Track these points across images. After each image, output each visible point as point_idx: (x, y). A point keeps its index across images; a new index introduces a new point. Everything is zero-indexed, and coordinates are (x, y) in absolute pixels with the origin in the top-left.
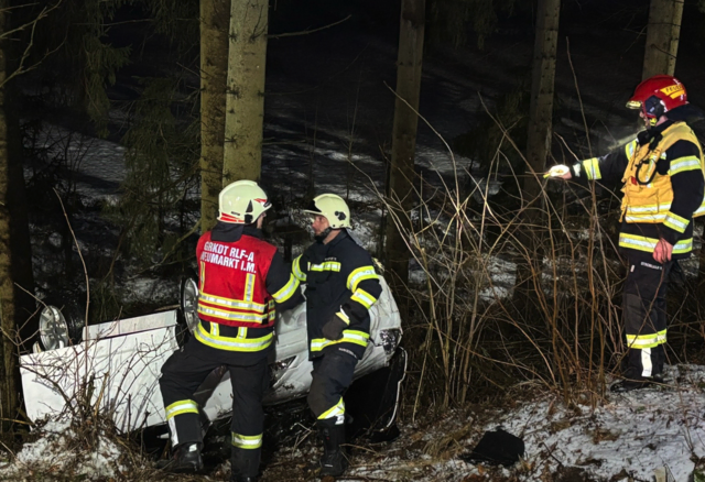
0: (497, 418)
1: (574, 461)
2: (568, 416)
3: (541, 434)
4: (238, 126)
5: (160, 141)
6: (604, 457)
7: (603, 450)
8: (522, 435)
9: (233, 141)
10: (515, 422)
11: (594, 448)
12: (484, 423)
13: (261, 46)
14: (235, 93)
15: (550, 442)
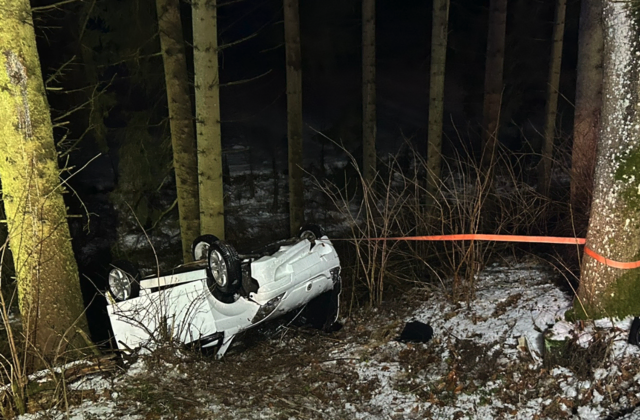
0: (410, 314)
1: (464, 336)
2: (453, 309)
3: (440, 321)
4: (206, 142)
5: (142, 151)
6: (483, 332)
7: (480, 327)
8: (429, 323)
9: (203, 152)
10: (422, 315)
11: (475, 327)
12: (403, 317)
13: (216, 92)
14: (202, 122)
15: (447, 325)
